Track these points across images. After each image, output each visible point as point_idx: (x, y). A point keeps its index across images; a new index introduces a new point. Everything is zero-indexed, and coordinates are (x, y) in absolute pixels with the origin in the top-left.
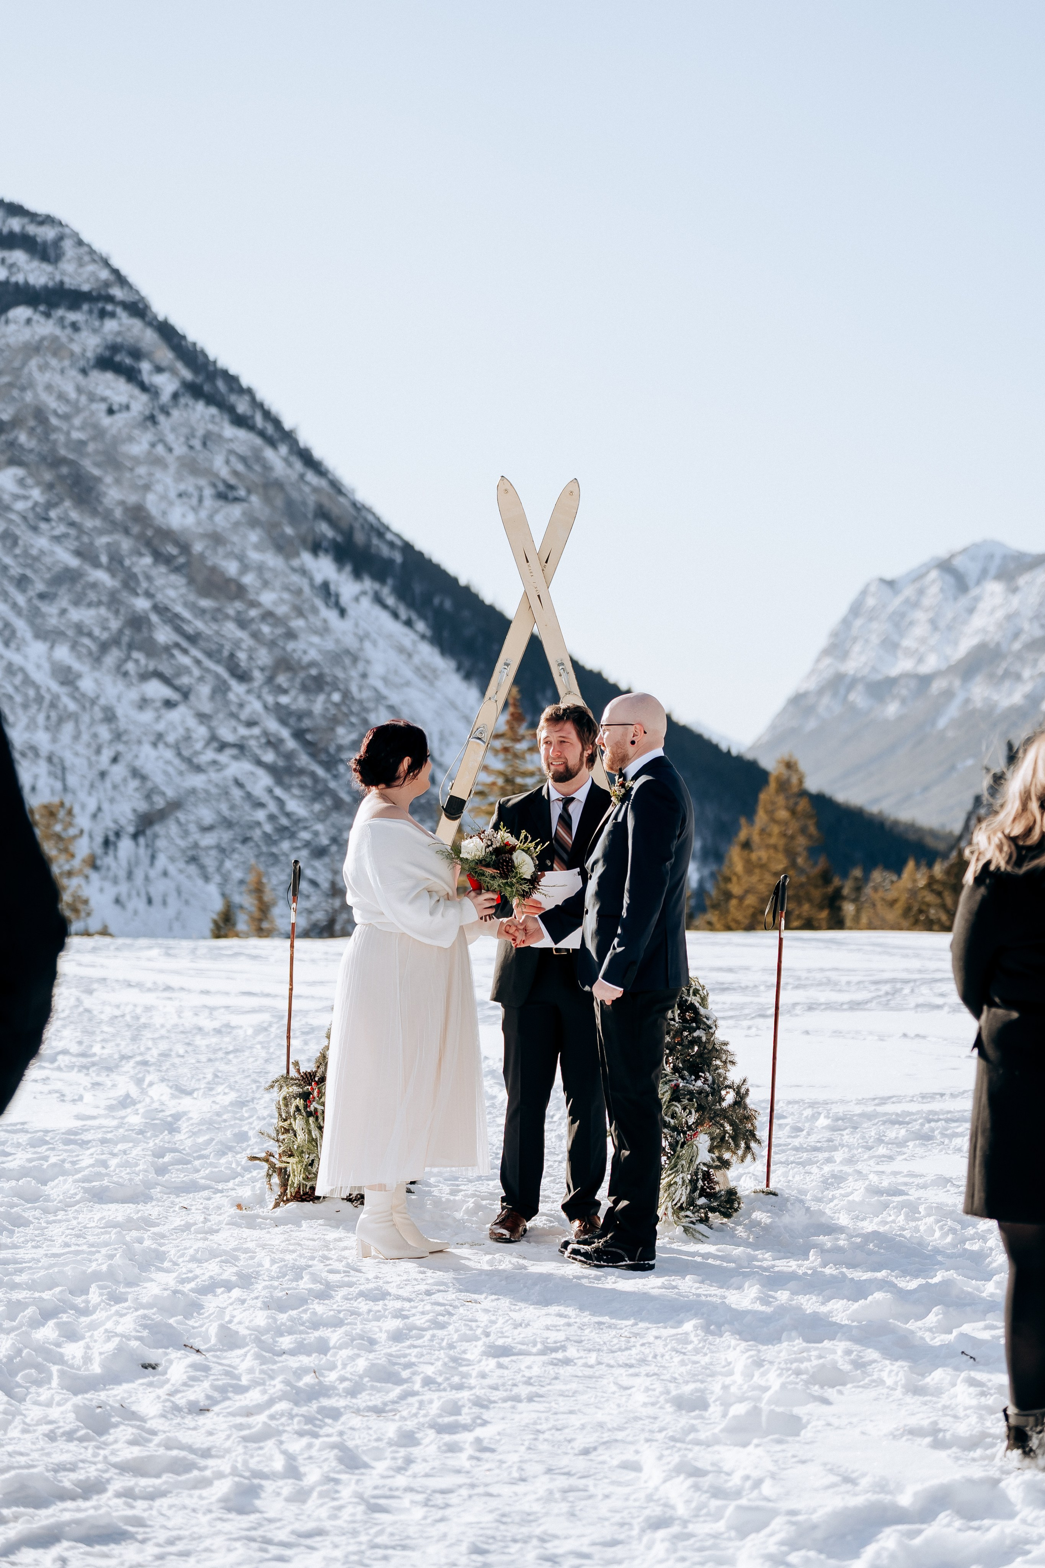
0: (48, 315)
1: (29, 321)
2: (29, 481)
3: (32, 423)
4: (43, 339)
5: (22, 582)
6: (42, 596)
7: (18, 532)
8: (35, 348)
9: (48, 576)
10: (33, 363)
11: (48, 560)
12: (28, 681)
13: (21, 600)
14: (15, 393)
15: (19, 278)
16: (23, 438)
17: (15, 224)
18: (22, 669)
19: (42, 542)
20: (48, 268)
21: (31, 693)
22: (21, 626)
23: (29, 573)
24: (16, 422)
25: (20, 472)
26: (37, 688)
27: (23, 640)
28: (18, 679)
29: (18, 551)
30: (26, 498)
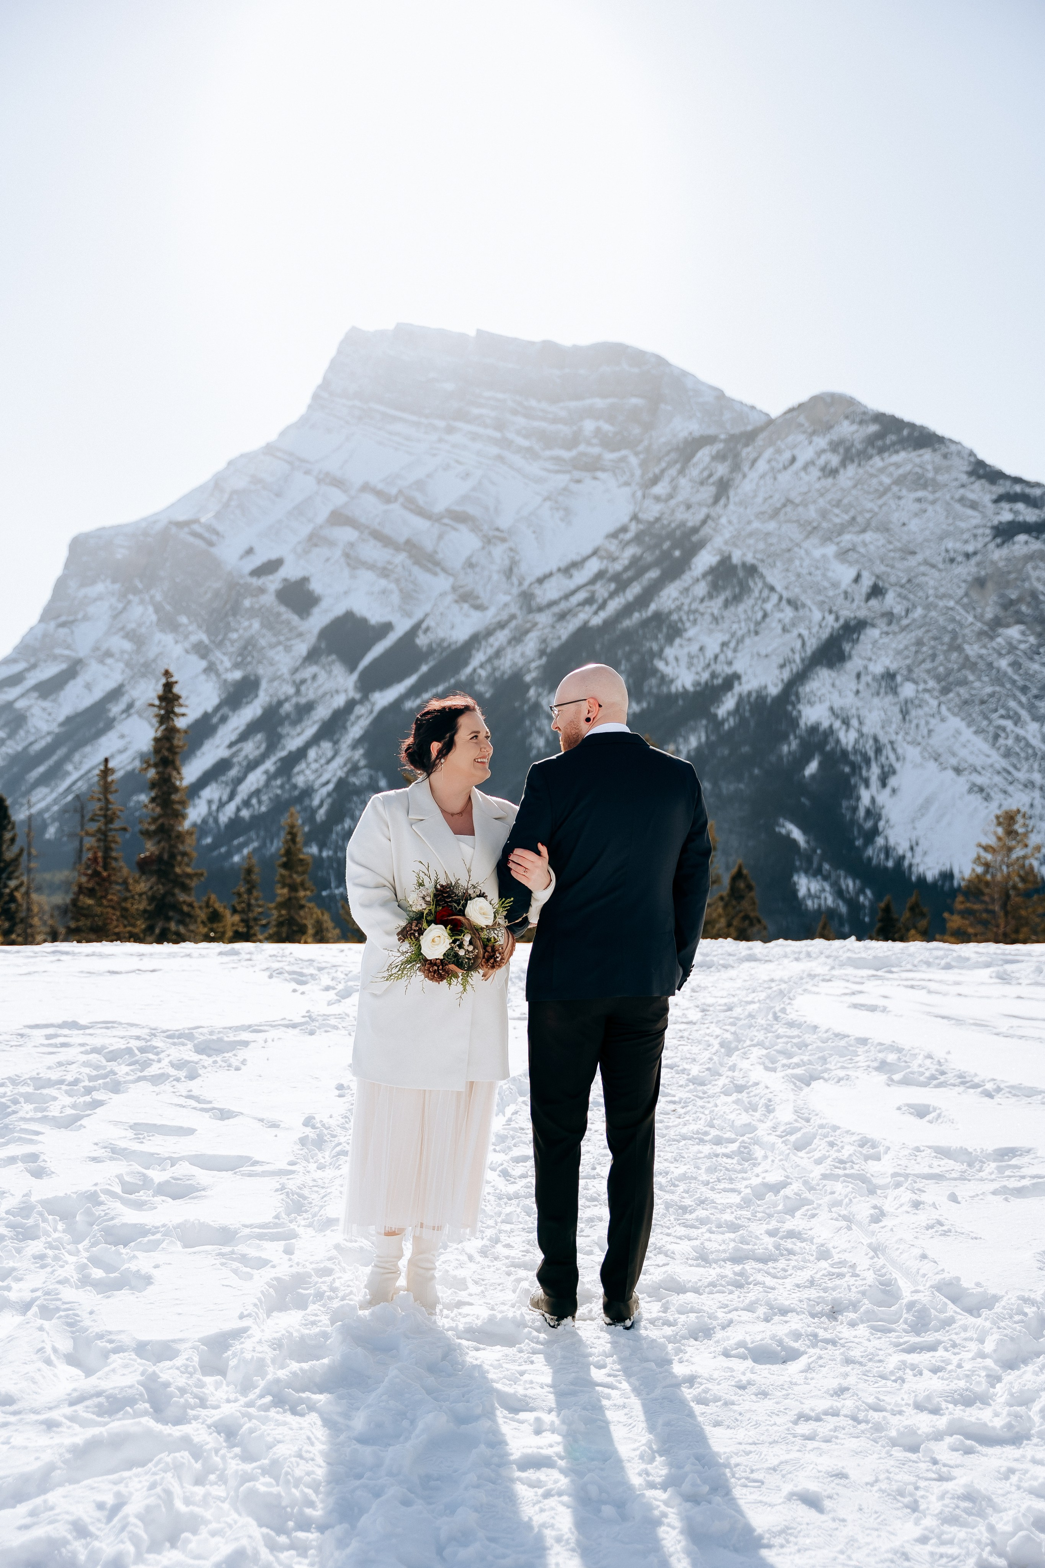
0: (1037, 538)
1: (1026, 543)
2: (1028, 632)
3: (1029, 599)
4: (1035, 551)
5: (1024, 689)
6: (1036, 697)
7: (1021, 661)
8: (1030, 557)
9: (1039, 685)
10: (1029, 566)
11: (1039, 676)
12: (1028, 745)
13: (1024, 699)
14: (1019, 583)
15: (1021, 518)
16: (1024, 608)
17: (1018, 488)
18: (1024, 738)
19: (1036, 667)
20: (1037, 511)
21: (1030, 751)
22: (1024, 714)
23: (1028, 683)
24: (1020, 600)
25: (1022, 627)
26: (1033, 748)
27: (1025, 722)
28: (1022, 744)
29: (1021, 672)
30: (1026, 642)
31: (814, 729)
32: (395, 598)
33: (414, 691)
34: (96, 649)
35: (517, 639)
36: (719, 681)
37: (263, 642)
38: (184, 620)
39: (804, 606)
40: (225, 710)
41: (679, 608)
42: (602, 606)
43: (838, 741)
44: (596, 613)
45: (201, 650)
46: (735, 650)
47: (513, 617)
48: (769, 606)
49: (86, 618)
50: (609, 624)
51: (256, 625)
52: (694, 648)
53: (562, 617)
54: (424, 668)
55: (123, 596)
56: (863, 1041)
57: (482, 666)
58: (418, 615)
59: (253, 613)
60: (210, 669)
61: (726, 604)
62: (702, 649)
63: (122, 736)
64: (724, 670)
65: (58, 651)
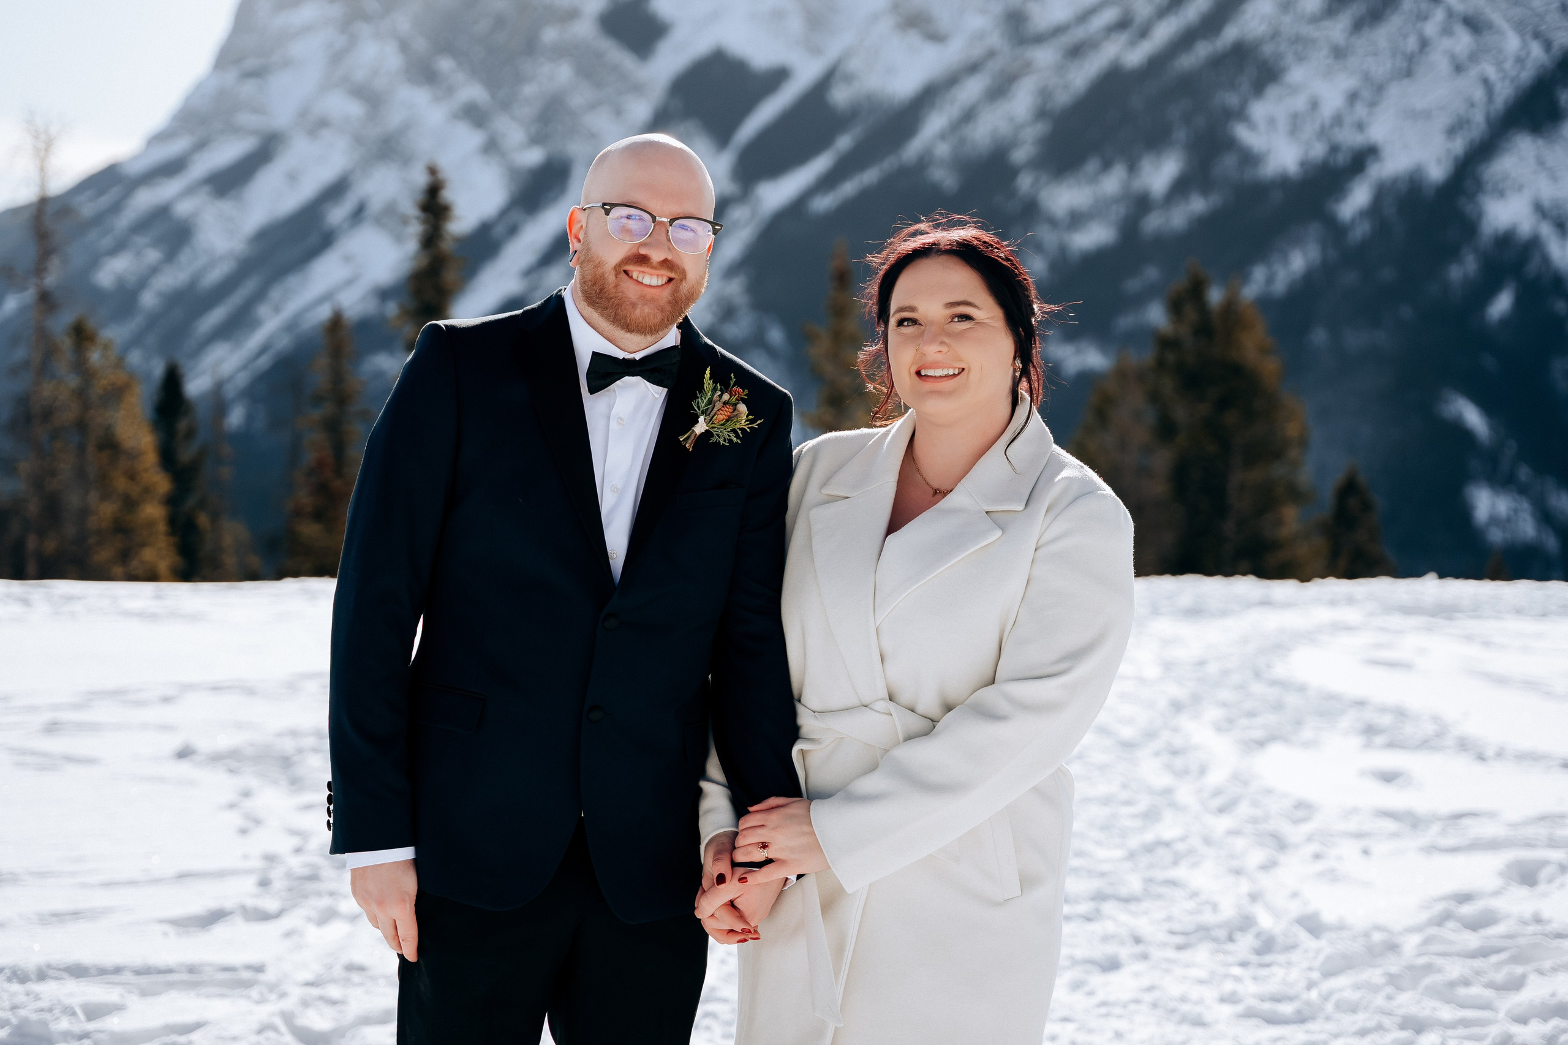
31: (1506, 239)
32: (796, 24)
33: (827, 182)
34: (303, 114)
35: (999, 90)
36: (1341, 159)
37: (577, 100)
38: (445, 64)
39: (1490, 26)
40: (516, 215)
41: (1275, 35)
42: (1144, 33)
43: (1546, 259)
44: (1133, 43)
45: (474, 115)
46: (1372, 104)
47: (991, 54)
48: (1431, 28)
49: (287, 63)
50: (1157, 63)
51: (563, 73)
52: (1299, 103)
53: (1076, 52)
54: (844, 142)
55: (346, 24)
56: (1361, 704)
57: (942, 136)
58: (833, 50)
59: (561, 52)
60: (491, 147)
61: (1358, 26)
62: (1314, 105)
63: (347, 259)
64: (1349, 138)
65: (245, 119)
